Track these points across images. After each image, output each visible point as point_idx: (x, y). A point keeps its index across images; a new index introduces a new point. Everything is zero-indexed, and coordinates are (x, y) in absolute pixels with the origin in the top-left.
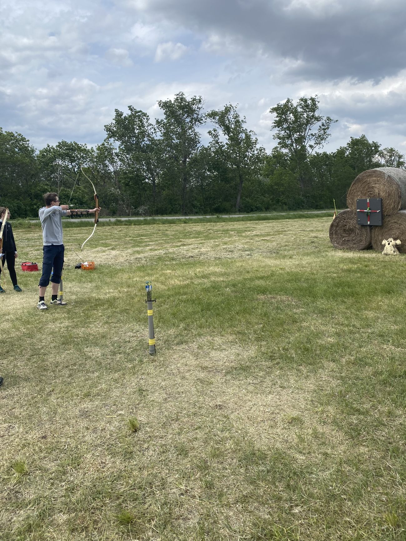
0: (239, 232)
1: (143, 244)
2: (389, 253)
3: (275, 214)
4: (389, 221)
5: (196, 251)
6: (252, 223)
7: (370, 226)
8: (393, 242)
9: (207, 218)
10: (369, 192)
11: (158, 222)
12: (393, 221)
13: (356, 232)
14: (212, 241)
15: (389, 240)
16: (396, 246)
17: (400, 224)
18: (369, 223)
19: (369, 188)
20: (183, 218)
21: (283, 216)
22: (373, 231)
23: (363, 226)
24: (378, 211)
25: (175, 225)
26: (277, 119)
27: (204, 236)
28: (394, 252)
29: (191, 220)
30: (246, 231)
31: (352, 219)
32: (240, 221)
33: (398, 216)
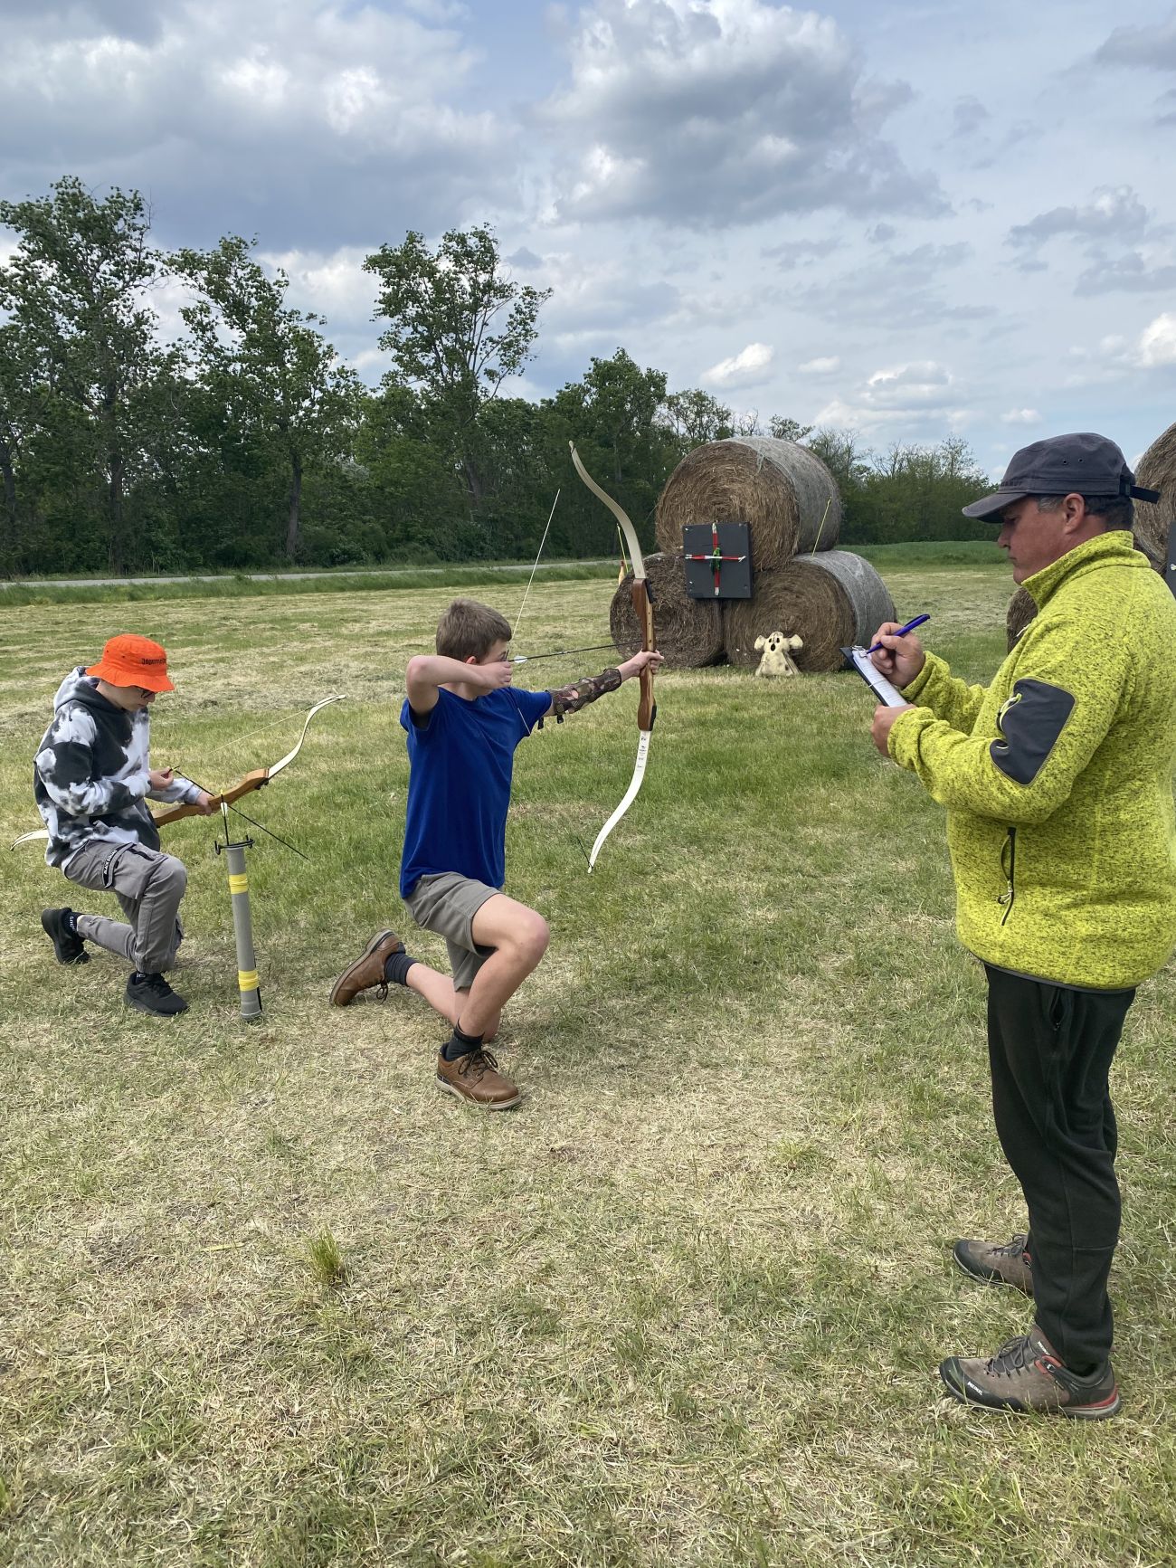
0: (328, 625)
1: (20, 670)
2: (774, 673)
3: (411, 571)
4: (769, 585)
5: (219, 683)
6: (349, 598)
7: (722, 601)
8: (783, 643)
9: (203, 582)
10: (715, 504)
11: (38, 598)
12: (779, 586)
13: (684, 618)
14: (251, 651)
15: (772, 637)
16: (792, 654)
17: (799, 594)
18: (717, 591)
19: (715, 492)
20: (125, 582)
21: (435, 576)
22: (728, 613)
23: (702, 601)
24: (741, 559)
25: (100, 605)
26: (388, 290)
27: (219, 639)
28: (787, 669)
29: (151, 589)
30: (346, 621)
31: (670, 582)
32: (312, 592)
33: (791, 572)
